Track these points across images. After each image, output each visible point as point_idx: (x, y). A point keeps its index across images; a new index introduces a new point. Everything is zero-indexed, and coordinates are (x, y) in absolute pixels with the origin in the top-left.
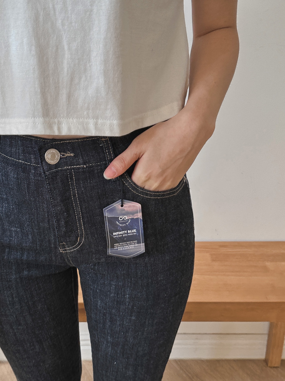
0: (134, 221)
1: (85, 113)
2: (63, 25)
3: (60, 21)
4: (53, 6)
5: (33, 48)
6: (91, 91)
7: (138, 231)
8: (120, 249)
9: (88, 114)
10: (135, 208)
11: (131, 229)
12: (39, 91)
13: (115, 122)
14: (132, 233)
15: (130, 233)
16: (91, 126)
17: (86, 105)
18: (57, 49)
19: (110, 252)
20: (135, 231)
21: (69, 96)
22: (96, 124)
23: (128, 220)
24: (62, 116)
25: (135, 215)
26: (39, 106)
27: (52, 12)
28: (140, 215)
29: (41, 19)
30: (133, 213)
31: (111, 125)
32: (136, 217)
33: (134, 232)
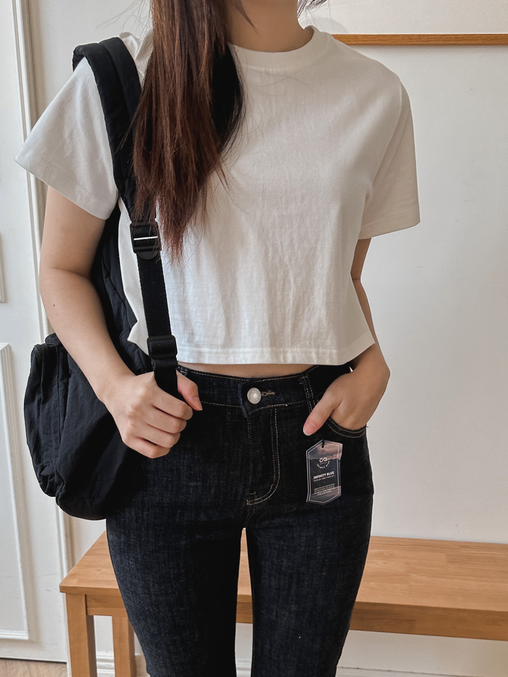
0: (333, 462)
1: (308, 342)
2: (290, 260)
3: (287, 257)
4: (281, 242)
5: (263, 282)
6: (314, 322)
7: (336, 473)
8: (319, 494)
9: (310, 343)
10: (334, 449)
11: (329, 472)
12: (267, 322)
13: (334, 351)
14: (331, 475)
15: (329, 476)
16: (314, 355)
17: (309, 335)
18: (284, 282)
19: (309, 499)
20: (333, 473)
21: (295, 326)
22: (317, 353)
23: (327, 461)
24: (287, 345)
25: (334, 455)
26: (267, 337)
27: (280, 249)
28: (339, 456)
29: (270, 255)
30: (332, 454)
31: (331, 354)
32: (335, 458)
33: (332, 475)
